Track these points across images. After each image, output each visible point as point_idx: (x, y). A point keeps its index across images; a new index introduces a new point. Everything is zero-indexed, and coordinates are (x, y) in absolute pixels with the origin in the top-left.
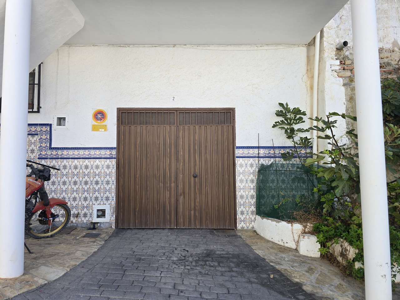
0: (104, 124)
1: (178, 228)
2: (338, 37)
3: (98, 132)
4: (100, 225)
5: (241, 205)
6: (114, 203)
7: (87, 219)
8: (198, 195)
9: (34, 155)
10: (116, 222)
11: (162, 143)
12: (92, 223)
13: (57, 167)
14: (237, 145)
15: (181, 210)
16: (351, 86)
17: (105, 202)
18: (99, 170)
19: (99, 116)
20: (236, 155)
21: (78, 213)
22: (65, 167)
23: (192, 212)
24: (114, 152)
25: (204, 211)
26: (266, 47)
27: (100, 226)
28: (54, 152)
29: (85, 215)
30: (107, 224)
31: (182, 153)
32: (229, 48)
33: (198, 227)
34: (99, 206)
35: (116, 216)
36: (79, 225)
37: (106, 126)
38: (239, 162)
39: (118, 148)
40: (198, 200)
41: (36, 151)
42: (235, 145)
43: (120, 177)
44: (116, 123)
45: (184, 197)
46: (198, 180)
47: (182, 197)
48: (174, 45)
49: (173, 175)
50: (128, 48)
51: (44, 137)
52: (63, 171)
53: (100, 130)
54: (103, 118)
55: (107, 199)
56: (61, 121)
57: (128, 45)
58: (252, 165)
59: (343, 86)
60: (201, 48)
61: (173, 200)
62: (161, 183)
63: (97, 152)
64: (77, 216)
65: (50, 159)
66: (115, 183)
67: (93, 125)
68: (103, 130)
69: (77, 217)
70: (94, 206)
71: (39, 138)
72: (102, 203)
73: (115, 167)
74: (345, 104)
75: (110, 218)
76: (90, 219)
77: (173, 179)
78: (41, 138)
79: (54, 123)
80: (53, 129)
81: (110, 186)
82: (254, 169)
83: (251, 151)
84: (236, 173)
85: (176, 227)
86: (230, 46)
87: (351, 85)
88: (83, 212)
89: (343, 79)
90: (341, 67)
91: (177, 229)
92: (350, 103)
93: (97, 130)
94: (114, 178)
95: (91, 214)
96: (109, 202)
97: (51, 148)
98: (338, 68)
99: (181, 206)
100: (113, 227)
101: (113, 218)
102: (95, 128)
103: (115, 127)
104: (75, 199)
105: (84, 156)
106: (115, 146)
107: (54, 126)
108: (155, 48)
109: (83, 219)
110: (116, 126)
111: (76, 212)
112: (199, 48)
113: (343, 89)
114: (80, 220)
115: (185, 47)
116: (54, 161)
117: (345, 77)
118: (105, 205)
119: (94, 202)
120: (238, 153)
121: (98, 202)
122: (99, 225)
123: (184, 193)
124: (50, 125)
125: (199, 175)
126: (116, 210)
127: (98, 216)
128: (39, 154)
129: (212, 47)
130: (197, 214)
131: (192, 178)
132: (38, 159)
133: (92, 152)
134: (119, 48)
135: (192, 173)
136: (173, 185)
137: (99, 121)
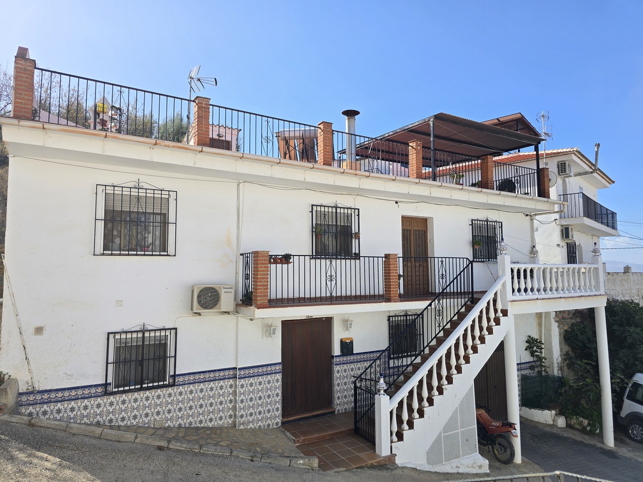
8: (497, 399)
46: (496, 389)
59: (558, 327)
125: (497, 385)
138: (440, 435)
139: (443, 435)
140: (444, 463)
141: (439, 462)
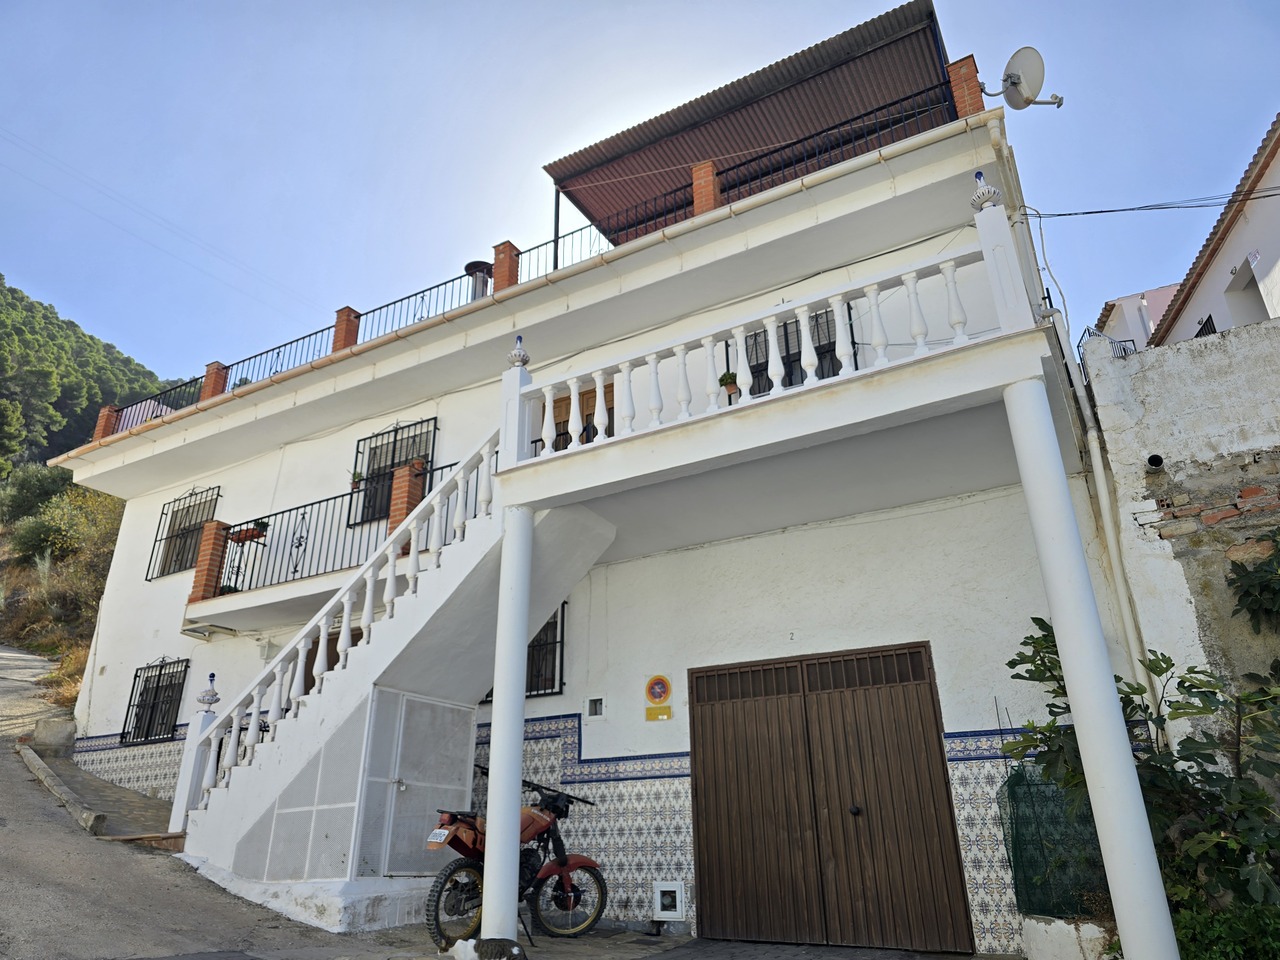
0: (666, 704)
1: (830, 943)
2: (1145, 445)
3: (656, 723)
4: (668, 927)
5: (977, 886)
6: (691, 876)
7: (644, 912)
8: (868, 860)
9: (555, 775)
10: (697, 923)
11: (776, 736)
12: (653, 922)
13: (591, 800)
14: (948, 729)
15: (831, 898)
16: (1199, 557)
17: (676, 875)
18: (661, 803)
19: (657, 689)
20: (947, 756)
21: (628, 898)
22: (603, 798)
23: (860, 904)
24: (686, 762)
25: (887, 902)
26: (981, 497)
27: (668, 931)
28: (586, 770)
29: (640, 904)
30: (681, 927)
31: (821, 757)
32: (899, 513)
33: (878, 944)
34: (663, 882)
35: (697, 907)
36: (630, 927)
37: (669, 707)
38: (958, 774)
39: (693, 754)
40: (869, 873)
41: (557, 769)
42: (943, 730)
43: (700, 818)
44: (687, 699)
45: (837, 865)
46: (863, 820)
47: (832, 865)
48: (784, 529)
49: (806, 809)
50: (701, 551)
51: (569, 740)
52: (600, 806)
53: (660, 717)
54: (664, 692)
55: (679, 867)
56: (596, 706)
57: (701, 545)
58: (990, 780)
59: (1175, 558)
60: (838, 524)
61: (812, 871)
62: (783, 829)
63: (657, 764)
64: (625, 904)
65: (580, 782)
66: (691, 830)
67: (648, 709)
68: (665, 717)
69: (626, 907)
70: (654, 882)
71: (563, 742)
72: (669, 877)
73: (690, 795)
74: (1191, 603)
75: (684, 912)
76: (650, 914)
77: (807, 820)
78: (565, 743)
79: (585, 711)
80: (582, 722)
81: (682, 838)
82: (997, 787)
83: (984, 743)
84: (955, 802)
85: (825, 942)
86: (898, 509)
87: (1199, 552)
88: (636, 896)
89: (1171, 542)
90: (1165, 514)
91: (827, 945)
92: (1204, 599)
93: (655, 719)
94: (689, 821)
95: (650, 902)
96: (683, 875)
97: (581, 762)
98: (1156, 517)
99: (831, 888)
100: (694, 934)
101: (693, 913)
102: (651, 715)
103: (687, 709)
104: (621, 867)
105: (634, 775)
106: (688, 749)
107: (586, 718)
108: (748, 541)
109: (637, 912)
110: (688, 706)
111: (624, 896)
112: (833, 525)
113: (1177, 565)
114: (631, 914)
115: (805, 527)
116: (586, 787)
117: (1179, 537)
118: (675, 882)
119: (656, 875)
120: (952, 749)
121: (663, 875)
122: (665, 926)
123: (834, 854)
124: (578, 716)
125: (864, 807)
126: (697, 893)
127: (664, 908)
128: (562, 774)
129: (860, 519)
130: (871, 911)
131: (851, 818)
132: (562, 783)
133: (648, 765)
134: (686, 552)
135: (849, 805)
136: (809, 834)
137: (657, 700)
138: (271, 810)
139: (276, 812)
140: (265, 881)
141: (256, 876)
